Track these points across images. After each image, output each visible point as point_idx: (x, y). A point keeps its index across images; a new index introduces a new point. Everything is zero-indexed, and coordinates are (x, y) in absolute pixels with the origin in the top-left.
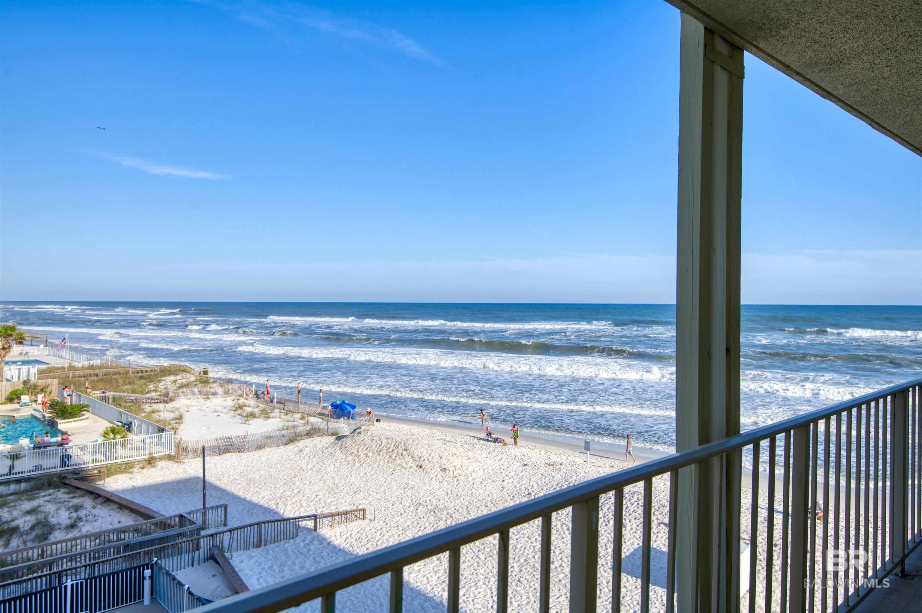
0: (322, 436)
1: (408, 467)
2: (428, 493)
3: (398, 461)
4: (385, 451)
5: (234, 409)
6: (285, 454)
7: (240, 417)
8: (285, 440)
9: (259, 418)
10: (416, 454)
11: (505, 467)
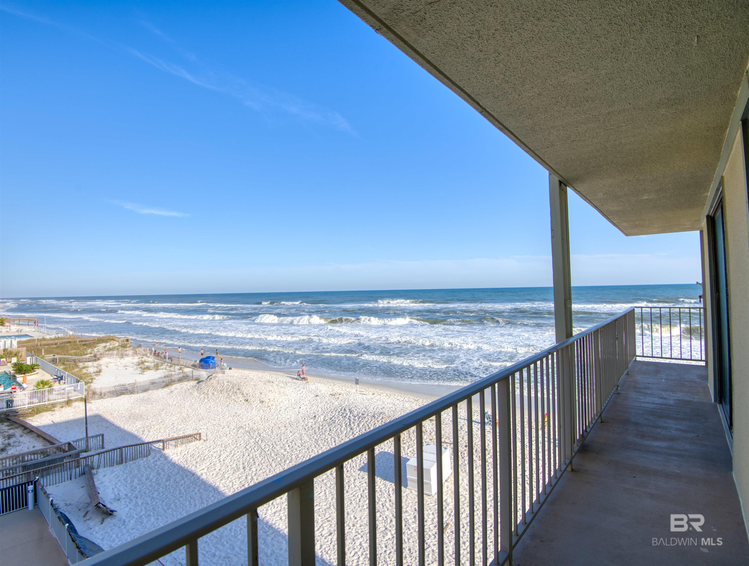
0: (189, 381)
1: (239, 401)
2: (249, 419)
3: (233, 397)
4: (225, 391)
5: (138, 364)
6: (161, 394)
7: (140, 369)
8: (164, 384)
9: (152, 370)
10: (245, 392)
11: (303, 398)
